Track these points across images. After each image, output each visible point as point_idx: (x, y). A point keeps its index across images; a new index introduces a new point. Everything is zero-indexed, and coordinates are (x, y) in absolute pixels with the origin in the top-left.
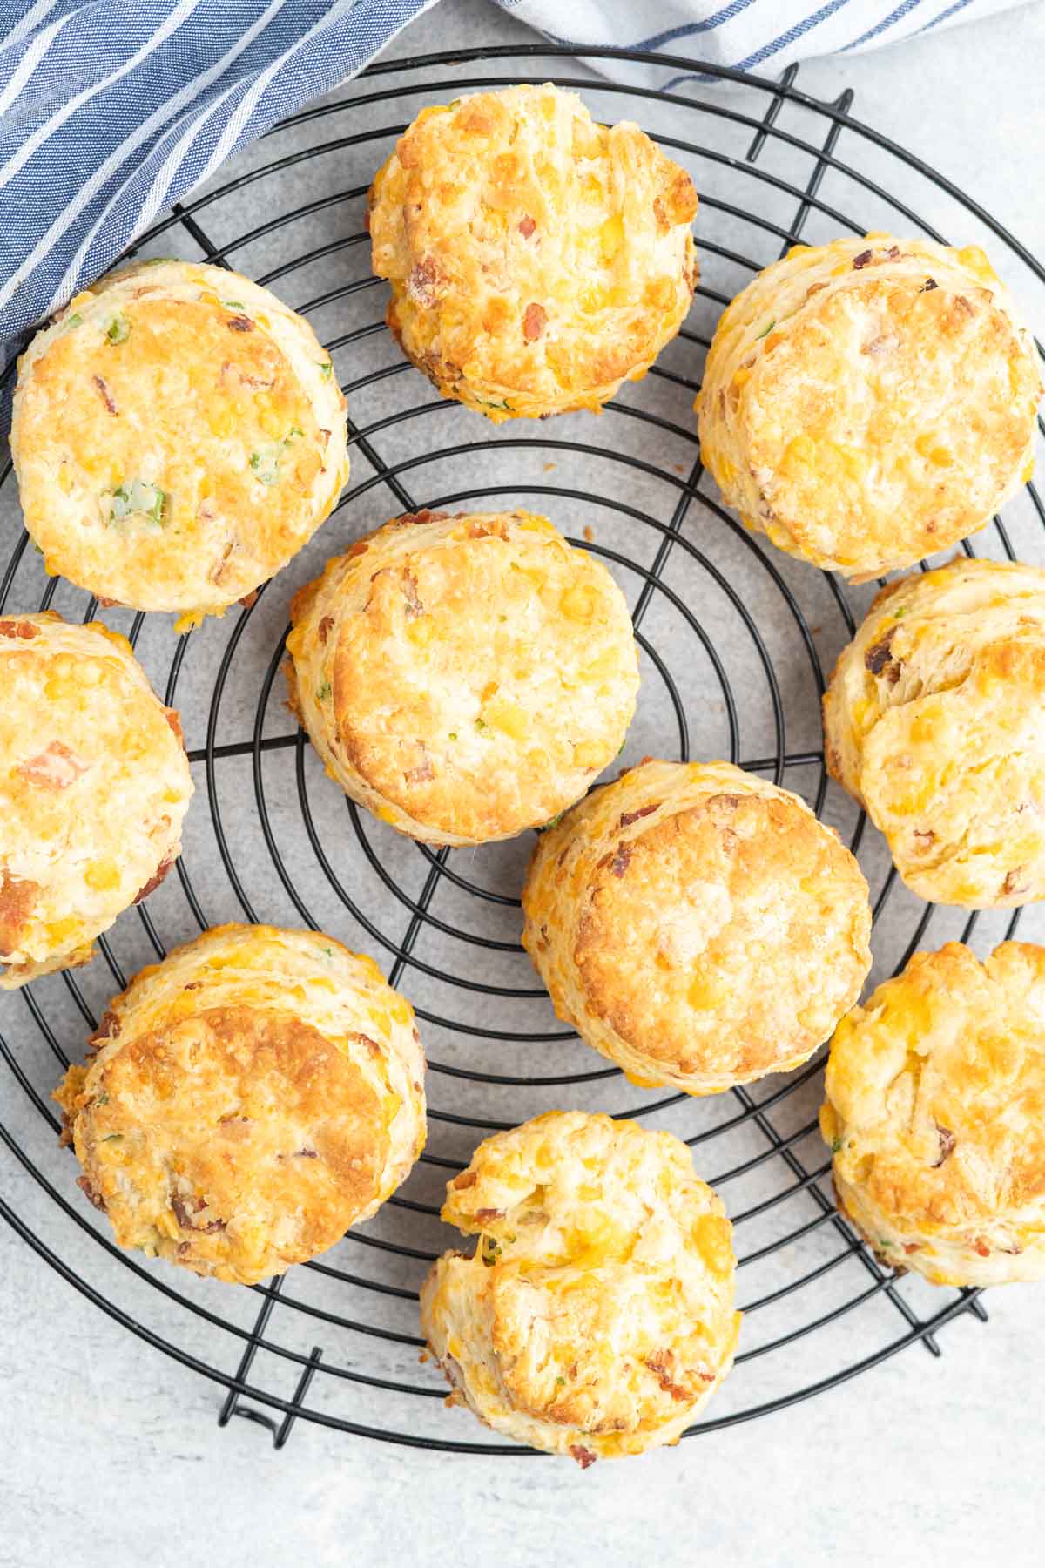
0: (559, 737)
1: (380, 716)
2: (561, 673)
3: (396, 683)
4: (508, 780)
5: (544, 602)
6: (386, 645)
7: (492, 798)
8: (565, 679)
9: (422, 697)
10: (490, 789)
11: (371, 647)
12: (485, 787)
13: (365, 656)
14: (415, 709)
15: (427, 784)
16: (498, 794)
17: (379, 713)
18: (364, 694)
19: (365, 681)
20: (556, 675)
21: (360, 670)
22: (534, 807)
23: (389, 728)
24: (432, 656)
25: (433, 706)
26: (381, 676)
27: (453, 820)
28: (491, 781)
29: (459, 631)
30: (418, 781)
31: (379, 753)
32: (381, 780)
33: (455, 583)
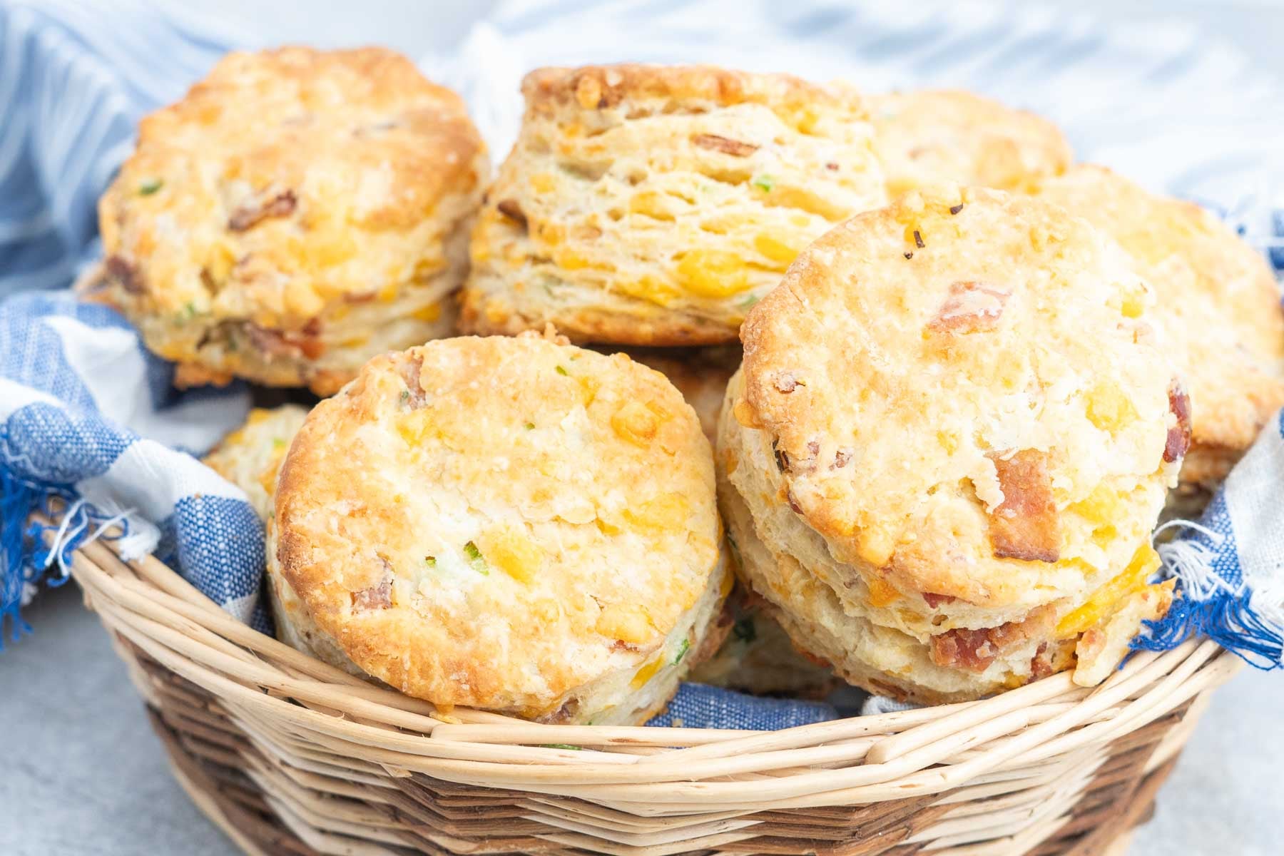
0: (580, 587)
1: (334, 513)
2: (597, 506)
3: (364, 475)
4: (495, 630)
5: (591, 416)
6: (364, 432)
7: (468, 646)
8: (602, 515)
9: (398, 500)
10: (468, 634)
11: (342, 431)
12: (462, 632)
13: (331, 439)
14: (385, 515)
15: (379, 614)
16: (478, 641)
17: (333, 508)
18: (318, 482)
19: (322, 466)
20: (590, 506)
21: (321, 453)
22: (525, 670)
23: (342, 530)
24: (425, 456)
25: (410, 514)
26: (348, 464)
27: (408, 665)
28: (472, 625)
29: (466, 430)
30: (367, 606)
31: (319, 555)
32: (318, 594)
33: (471, 374)
